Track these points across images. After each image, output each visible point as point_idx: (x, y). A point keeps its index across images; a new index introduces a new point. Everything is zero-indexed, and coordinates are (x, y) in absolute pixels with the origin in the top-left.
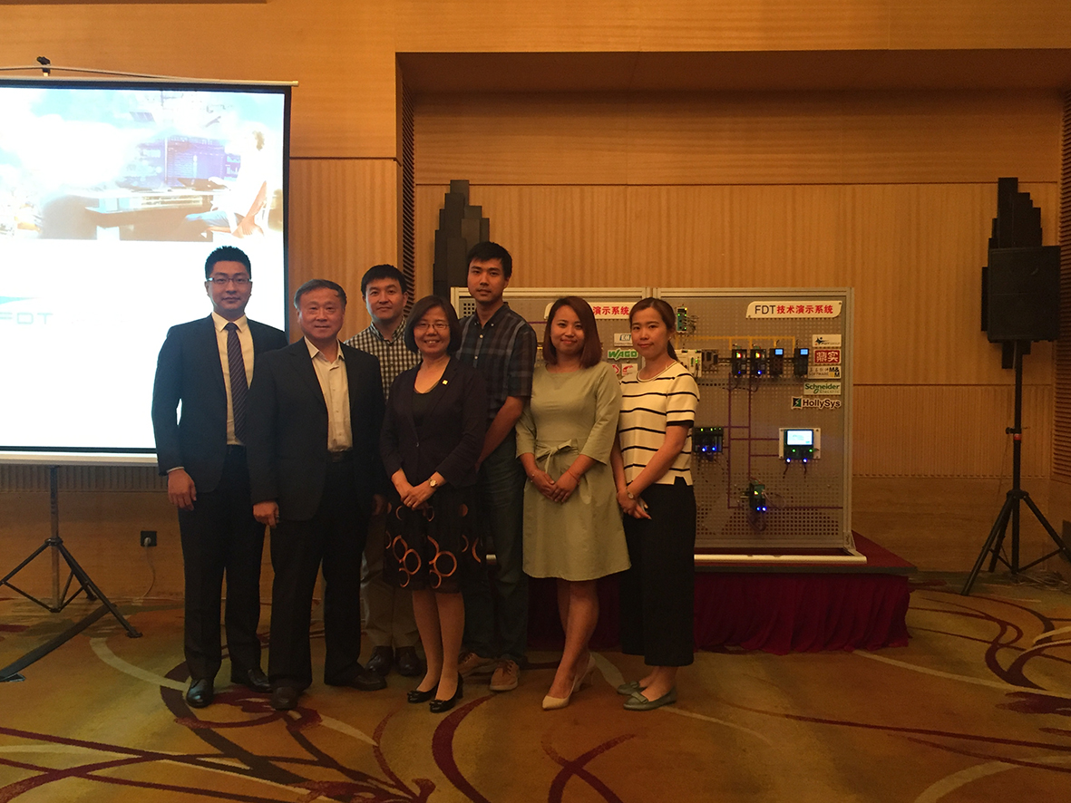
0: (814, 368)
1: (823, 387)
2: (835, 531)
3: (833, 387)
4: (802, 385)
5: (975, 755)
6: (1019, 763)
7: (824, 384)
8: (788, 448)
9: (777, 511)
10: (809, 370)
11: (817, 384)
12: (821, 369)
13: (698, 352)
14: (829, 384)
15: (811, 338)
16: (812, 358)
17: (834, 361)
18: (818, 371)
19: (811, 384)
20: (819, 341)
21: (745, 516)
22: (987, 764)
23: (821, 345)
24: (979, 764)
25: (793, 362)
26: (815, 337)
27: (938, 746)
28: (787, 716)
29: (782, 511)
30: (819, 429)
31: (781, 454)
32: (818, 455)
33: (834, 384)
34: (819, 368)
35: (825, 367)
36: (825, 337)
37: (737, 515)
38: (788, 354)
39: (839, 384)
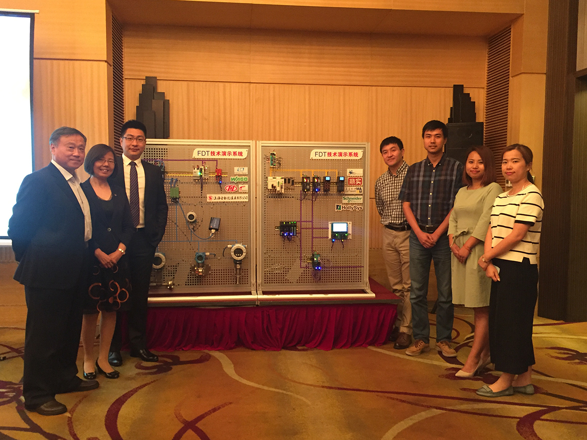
0: (348, 188)
1: (353, 199)
2: (359, 280)
3: (359, 199)
4: (342, 198)
5: (423, 406)
6: (446, 409)
7: (354, 197)
8: (333, 233)
9: (328, 269)
10: (345, 189)
11: (349, 197)
12: (352, 189)
13: (282, 178)
14: (356, 197)
15: (346, 171)
16: (347, 182)
17: (359, 184)
18: (350, 189)
19: (346, 197)
20: (351, 173)
21: (310, 272)
22: (428, 411)
23: (352, 175)
24: (424, 411)
25: (337, 184)
26: (348, 170)
27: (404, 401)
28: (323, 387)
29: (330, 269)
30: (351, 223)
31: (330, 237)
32: (350, 237)
33: (359, 197)
34: (351, 188)
35: (354, 188)
36: (354, 170)
37: (305, 272)
38: (333, 180)
39: (362, 197)
